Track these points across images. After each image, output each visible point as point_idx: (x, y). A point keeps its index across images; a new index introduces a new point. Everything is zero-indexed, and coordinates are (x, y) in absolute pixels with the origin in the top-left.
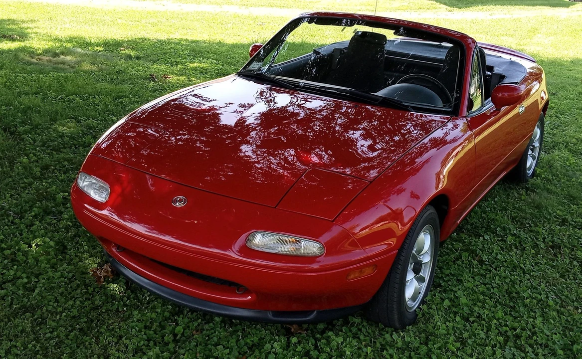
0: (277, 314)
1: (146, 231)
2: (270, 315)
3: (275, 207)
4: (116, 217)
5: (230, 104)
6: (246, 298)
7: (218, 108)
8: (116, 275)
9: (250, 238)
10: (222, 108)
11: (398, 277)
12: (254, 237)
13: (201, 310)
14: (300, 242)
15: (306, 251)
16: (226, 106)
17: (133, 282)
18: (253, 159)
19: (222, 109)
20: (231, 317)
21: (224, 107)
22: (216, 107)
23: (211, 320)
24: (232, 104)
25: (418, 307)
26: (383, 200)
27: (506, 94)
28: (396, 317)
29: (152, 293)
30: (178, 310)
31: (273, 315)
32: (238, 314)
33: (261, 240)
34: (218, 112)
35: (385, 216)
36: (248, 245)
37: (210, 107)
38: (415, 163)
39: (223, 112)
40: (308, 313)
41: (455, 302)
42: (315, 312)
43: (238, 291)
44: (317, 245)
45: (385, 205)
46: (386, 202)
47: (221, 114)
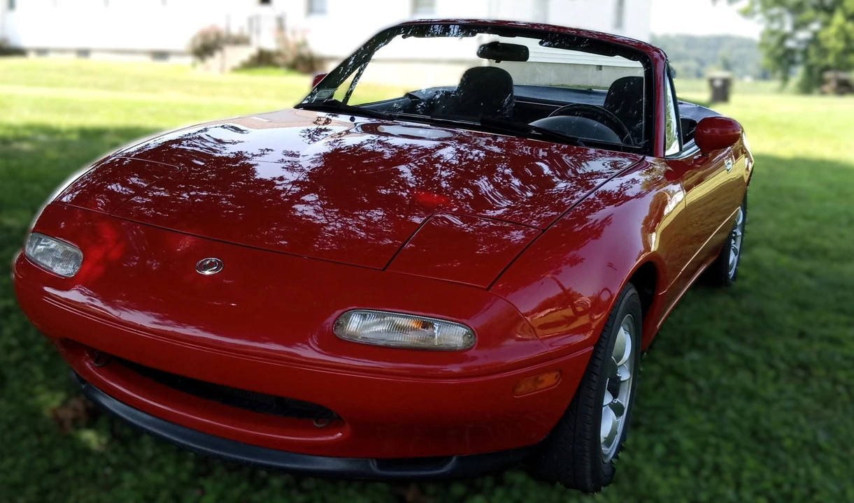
0: (384, 463)
1: (155, 323)
2: (373, 467)
3: (384, 270)
4: (98, 303)
5: (268, 150)
6: (332, 435)
7: (250, 156)
8: (95, 415)
9: (342, 321)
10: (256, 155)
11: (592, 396)
12: (347, 319)
13: (248, 463)
14: (432, 325)
15: (443, 342)
16: (264, 154)
17: (125, 422)
18: (319, 220)
19: (258, 158)
20: (300, 475)
21: (260, 156)
22: (246, 155)
23: (264, 484)
24: (272, 150)
25: (616, 456)
26: (553, 271)
27: (717, 131)
28: (588, 467)
29: (159, 441)
30: (205, 466)
31: (380, 467)
32: (316, 467)
33: (360, 325)
34: (251, 162)
35: (553, 298)
36: (338, 332)
37: (237, 154)
38: (586, 221)
39: (259, 163)
40: (440, 460)
41: (673, 448)
42: (454, 459)
43: (317, 422)
44: (463, 330)
45: (555, 279)
46: (557, 273)
47: (256, 165)
